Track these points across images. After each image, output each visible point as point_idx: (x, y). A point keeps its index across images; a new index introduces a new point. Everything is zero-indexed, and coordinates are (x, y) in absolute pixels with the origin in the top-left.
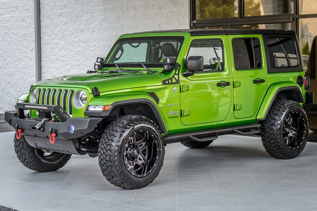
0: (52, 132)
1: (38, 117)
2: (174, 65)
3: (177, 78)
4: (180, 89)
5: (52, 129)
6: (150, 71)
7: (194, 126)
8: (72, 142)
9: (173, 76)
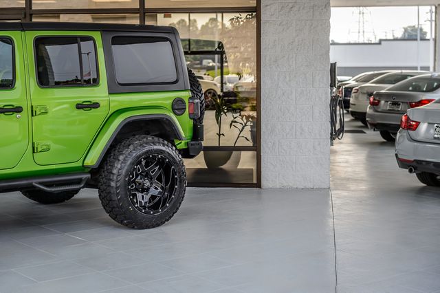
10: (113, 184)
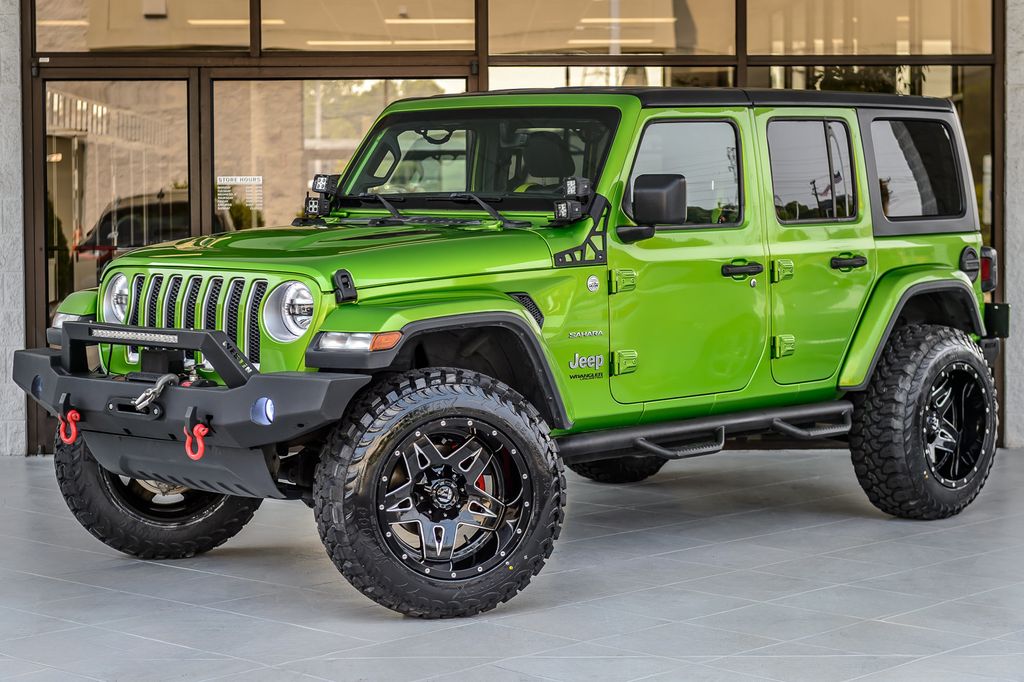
0: (194, 421)
1: (139, 371)
2: (589, 202)
3: (600, 247)
4: (610, 282)
5: (195, 409)
6: (509, 222)
7: (649, 407)
8: (260, 455)
9: (588, 241)
10: (897, 424)
